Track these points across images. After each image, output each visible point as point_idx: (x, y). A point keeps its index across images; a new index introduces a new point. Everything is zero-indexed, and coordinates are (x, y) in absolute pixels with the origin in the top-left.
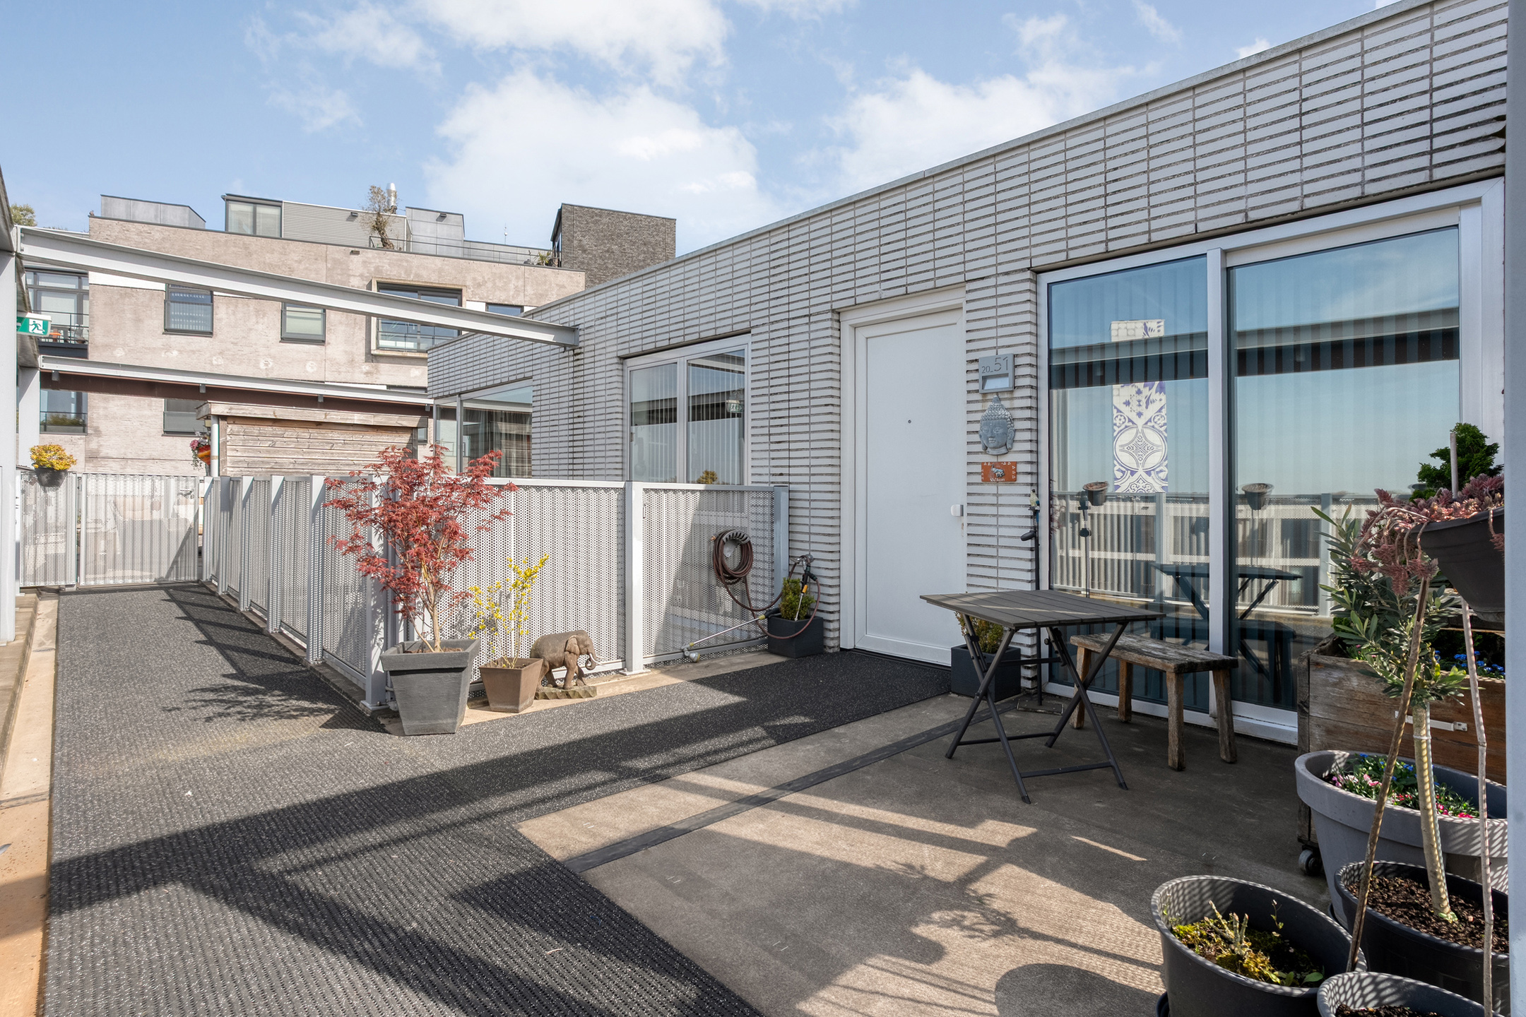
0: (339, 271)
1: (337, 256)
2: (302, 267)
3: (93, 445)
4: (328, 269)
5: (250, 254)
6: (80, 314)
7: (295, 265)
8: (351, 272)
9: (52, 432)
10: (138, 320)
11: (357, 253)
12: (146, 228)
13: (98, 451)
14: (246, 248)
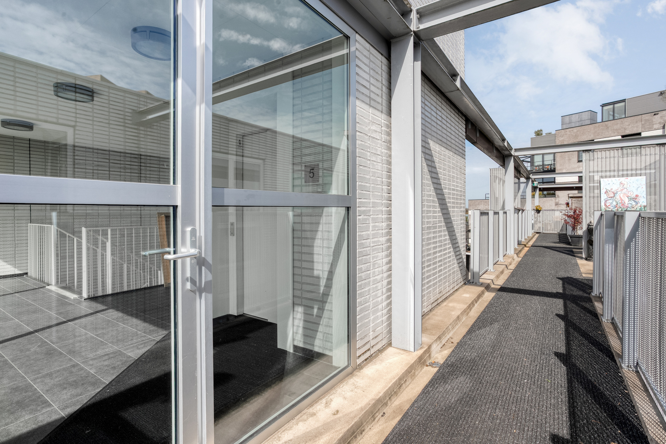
0: (648, 124)
1: (647, 118)
2: (630, 126)
3: (557, 201)
4: (642, 124)
5: (608, 128)
6: (554, 160)
7: (627, 127)
8: (654, 123)
9: (547, 197)
10: (570, 160)
11: (658, 114)
12: (572, 129)
13: (558, 202)
14: (606, 126)
